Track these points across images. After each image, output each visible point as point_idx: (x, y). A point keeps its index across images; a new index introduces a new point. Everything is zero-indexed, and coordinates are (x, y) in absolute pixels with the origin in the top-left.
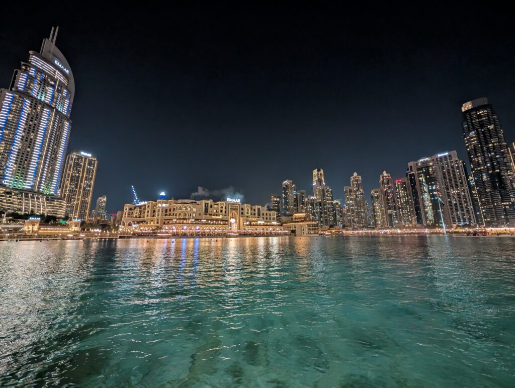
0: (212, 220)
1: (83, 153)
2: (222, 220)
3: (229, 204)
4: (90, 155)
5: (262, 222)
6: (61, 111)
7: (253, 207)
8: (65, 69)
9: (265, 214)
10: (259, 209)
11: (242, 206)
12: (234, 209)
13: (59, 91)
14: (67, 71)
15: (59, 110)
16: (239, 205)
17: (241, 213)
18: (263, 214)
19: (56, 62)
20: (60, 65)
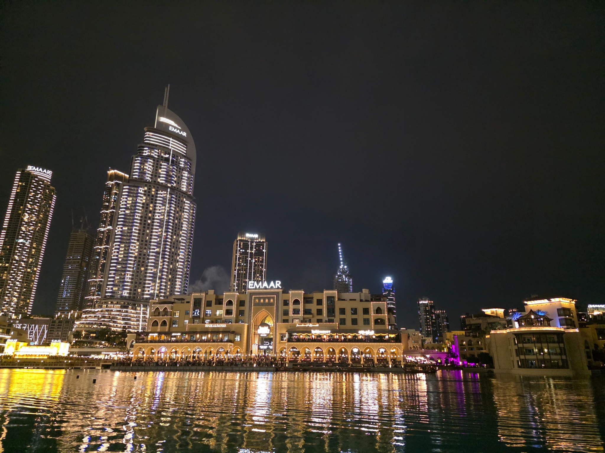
0: (205, 332)
1: (248, 235)
2: (225, 332)
3: (251, 294)
4: (256, 236)
5: (325, 333)
7: (316, 296)
8: (182, 133)
9: (348, 312)
10: (330, 299)
11: (285, 297)
12: (264, 304)
13: (175, 163)
14: (184, 134)
16: (277, 294)
17: (281, 313)
18: (343, 311)
19: (170, 128)
20: (175, 130)
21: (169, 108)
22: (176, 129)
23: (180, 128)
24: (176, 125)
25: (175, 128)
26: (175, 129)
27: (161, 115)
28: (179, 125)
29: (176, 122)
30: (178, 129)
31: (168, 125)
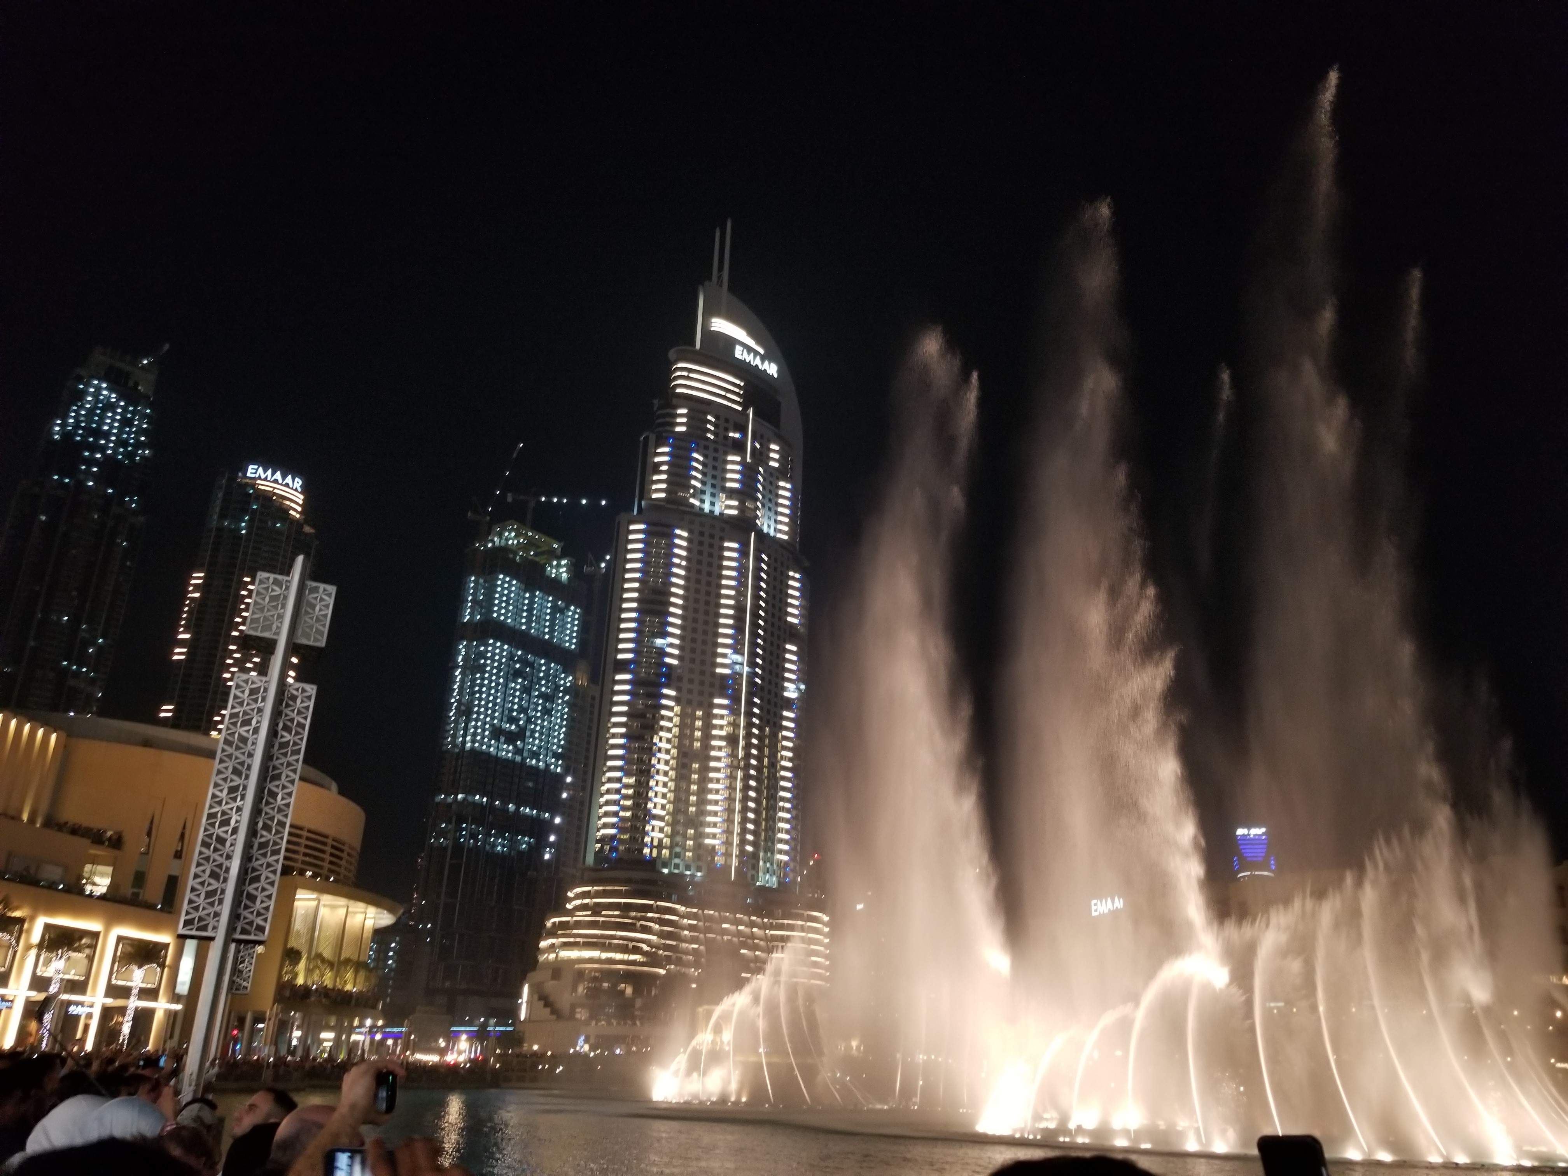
6: (772, 533)
8: (766, 365)
13: (761, 456)
14: (772, 369)
15: (765, 530)
19: (738, 350)
20: (749, 358)
21: (730, 289)
22: (752, 355)
23: (762, 351)
24: (751, 343)
25: (750, 350)
26: (749, 353)
27: (710, 312)
28: (759, 342)
29: (751, 334)
30: (756, 353)
31: (731, 342)
